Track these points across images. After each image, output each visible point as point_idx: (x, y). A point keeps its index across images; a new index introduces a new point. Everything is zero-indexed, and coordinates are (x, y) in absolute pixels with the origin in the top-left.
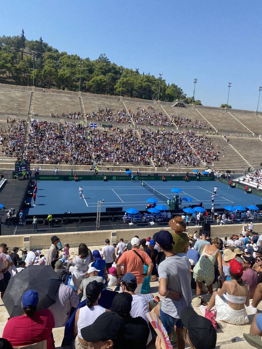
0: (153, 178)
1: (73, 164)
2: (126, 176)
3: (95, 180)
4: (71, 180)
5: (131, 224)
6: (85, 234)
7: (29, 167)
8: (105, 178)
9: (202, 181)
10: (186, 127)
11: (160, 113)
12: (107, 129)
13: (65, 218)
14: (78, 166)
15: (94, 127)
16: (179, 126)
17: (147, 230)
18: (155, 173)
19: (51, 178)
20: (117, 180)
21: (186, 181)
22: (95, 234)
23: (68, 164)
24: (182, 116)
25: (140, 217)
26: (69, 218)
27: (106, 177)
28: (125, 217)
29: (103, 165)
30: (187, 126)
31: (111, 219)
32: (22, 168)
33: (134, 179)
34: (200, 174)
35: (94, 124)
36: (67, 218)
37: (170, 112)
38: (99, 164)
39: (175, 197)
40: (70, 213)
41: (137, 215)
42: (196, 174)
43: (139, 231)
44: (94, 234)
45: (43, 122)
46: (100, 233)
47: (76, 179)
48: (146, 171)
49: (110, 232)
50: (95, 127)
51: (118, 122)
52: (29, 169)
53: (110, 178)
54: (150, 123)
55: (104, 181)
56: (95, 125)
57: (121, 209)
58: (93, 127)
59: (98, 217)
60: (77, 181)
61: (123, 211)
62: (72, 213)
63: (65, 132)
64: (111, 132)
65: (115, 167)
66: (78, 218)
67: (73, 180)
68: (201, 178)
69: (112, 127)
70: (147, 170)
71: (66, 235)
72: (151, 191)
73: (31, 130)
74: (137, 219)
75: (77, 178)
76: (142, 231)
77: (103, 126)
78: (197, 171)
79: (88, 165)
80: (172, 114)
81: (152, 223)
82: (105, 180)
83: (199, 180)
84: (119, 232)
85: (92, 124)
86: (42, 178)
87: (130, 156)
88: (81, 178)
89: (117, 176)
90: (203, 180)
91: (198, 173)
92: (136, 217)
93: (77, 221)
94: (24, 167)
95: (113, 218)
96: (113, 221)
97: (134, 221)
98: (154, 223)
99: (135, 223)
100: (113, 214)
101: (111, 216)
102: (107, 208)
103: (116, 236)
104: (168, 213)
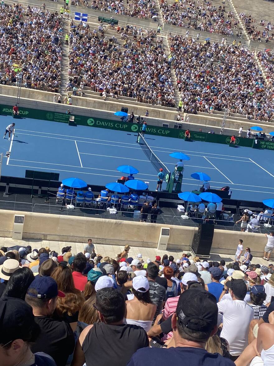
0: (167, 132)
1: (25, 86)
2: (115, 122)
3: (53, 120)
4: (6, 114)
5: (70, 206)
8: (72, 119)
9: (263, 148)
10: (267, 41)
11: (220, 7)
12: (106, 27)
14: (33, 92)
15: (81, 20)
16: (254, 39)
17: (88, 221)
18: (177, 123)
20: (95, 126)
21: (232, 145)
23: (15, 85)
24: (263, 18)
25: (89, 197)
27: (73, 117)
28: (60, 193)
29: (84, 95)
30: (269, 40)
31: (36, 192)
33: (128, 128)
34: (264, 135)
35: (81, 14)
37: (241, 8)
38: (75, 93)
39: (176, 168)
41: (85, 192)
42: (257, 135)
43: (72, 220)
47: (16, 114)
48: (164, 117)
49: (12, 215)
50: (83, 20)
51: (132, 16)
53: (81, 119)
54: (195, 25)
55: (69, 125)
56: (84, 15)
57: (56, 176)
58: (79, 19)
60: (16, 116)
61: (60, 181)
63: (22, 24)
64: (112, 33)
65: (105, 103)
67: (10, 114)
68: (263, 143)
69: (116, 23)
70: (167, 116)
72: (148, 153)
74: (84, 198)
75: (18, 112)
76: (77, 221)
77: (99, 20)
78: (259, 129)
79: (53, 91)
80: (245, 12)
81: (113, 211)
82: (71, 124)
83: (258, 147)
84: (31, 217)
85: (79, 14)
87: (139, 86)
88: (27, 113)
89: (95, 119)
90: (266, 148)
91: (260, 133)
92: (80, 195)
95: (39, 192)
96: (40, 197)
97: (78, 202)
98: (116, 210)
99: (78, 205)
100: (41, 184)
101: (36, 188)
102: (27, 171)
103: (22, 224)
104: (149, 197)
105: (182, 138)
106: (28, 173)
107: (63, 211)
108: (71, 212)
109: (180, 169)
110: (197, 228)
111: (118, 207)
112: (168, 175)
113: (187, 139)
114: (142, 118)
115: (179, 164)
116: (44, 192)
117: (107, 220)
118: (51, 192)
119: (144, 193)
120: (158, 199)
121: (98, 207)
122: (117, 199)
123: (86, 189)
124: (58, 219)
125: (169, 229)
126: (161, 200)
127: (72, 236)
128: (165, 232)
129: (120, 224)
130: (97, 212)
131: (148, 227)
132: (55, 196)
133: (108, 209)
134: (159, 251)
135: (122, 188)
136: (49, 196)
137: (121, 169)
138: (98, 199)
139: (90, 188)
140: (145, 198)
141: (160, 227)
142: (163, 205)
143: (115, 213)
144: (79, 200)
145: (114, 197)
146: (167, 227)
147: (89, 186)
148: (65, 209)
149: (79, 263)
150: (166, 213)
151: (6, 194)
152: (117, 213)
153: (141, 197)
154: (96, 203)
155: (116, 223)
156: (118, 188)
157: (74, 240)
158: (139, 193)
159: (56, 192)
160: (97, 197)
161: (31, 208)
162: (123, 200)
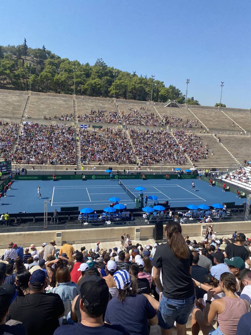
0: (133, 177)
1: (59, 164)
2: (106, 175)
3: (74, 179)
4: (49, 179)
5: (86, 224)
6: (28, 234)
7: (10, 167)
8: (84, 177)
9: (183, 179)
10: (177, 126)
11: (151, 113)
12: (97, 130)
13: (18, 218)
14: (63, 166)
15: (84, 128)
16: (170, 126)
17: (96, 231)
18: (138, 172)
19: (30, 178)
20: (96, 179)
21: (167, 179)
22: (39, 234)
24: (173, 115)
25: (95, 217)
26: (22, 218)
27: (84, 176)
28: (80, 217)
29: (89, 164)
30: (178, 125)
31: (67, 218)
32: (3, 168)
33: (113, 178)
34: (183, 172)
35: (84, 125)
36: (20, 218)
37: (162, 112)
38: (84, 164)
39: (139, 195)
40: (24, 212)
42: (179, 173)
44: (37, 234)
45: (35, 124)
46: (44, 233)
47: (55, 179)
49: (55, 233)
50: (85, 128)
51: (109, 123)
52: (10, 169)
53: (89, 177)
54: (140, 123)
56: (85, 126)
57: (77, 208)
58: (83, 128)
59: (46, 217)
60: (55, 180)
61: (79, 211)
62: (27, 213)
63: (54, 134)
64: (100, 133)
65: (100, 167)
66: (32, 217)
67: (52, 179)
68: (183, 176)
69: (101, 127)
71: (8, 235)
72: (125, 189)
73: (22, 132)
76: (90, 231)
77: (93, 127)
78: (180, 169)
79: (73, 164)
80: (164, 114)
81: (108, 223)
82: (84, 180)
83: (180, 178)
84: (65, 232)
85: (82, 126)
86: (21, 178)
87: (116, 156)
88: (60, 177)
89: (96, 175)
90: (185, 178)
91: (180, 171)
92: (91, 217)
93: (31, 220)
94: (5, 168)
95: (69, 218)
96: (69, 221)
97: (90, 221)
98: (110, 222)
99: (90, 222)
100: (69, 214)
101: (67, 216)
102: (61, 208)
103: (61, 237)
104: (127, 212)
105: (141, 179)
106: (62, 209)
107: (83, 227)
108: (87, 227)
109: (142, 195)
110: (154, 226)
111: (111, 220)
112: (136, 199)
113: (144, 179)
114: (120, 172)
115: (140, 192)
116: (71, 218)
117: (106, 228)
118: (74, 217)
119: (124, 211)
120: (132, 213)
121: (101, 222)
122: (110, 216)
123: (93, 213)
124: (80, 231)
125: (139, 228)
126: (134, 213)
127: (88, 240)
128: (138, 230)
129: (113, 229)
130: (101, 225)
131: (128, 229)
132: (78, 219)
133: (106, 222)
134: (136, 241)
135: (112, 210)
136: (74, 219)
137: (111, 199)
138: (100, 218)
139: (95, 212)
140: (125, 213)
141: (135, 228)
142: (135, 215)
143: (110, 223)
144: (90, 220)
145: (109, 215)
146: (138, 227)
147: (94, 211)
148: (83, 226)
149: (79, 257)
150: (137, 220)
151: (52, 222)
152: (111, 223)
153: (123, 213)
154: (99, 220)
155: (111, 229)
156: (111, 210)
157: (89, 242)
158: (121, 211)
159: (77, 217)
160: (99, 216)
161: (65, 228)
162: (114, 216)
